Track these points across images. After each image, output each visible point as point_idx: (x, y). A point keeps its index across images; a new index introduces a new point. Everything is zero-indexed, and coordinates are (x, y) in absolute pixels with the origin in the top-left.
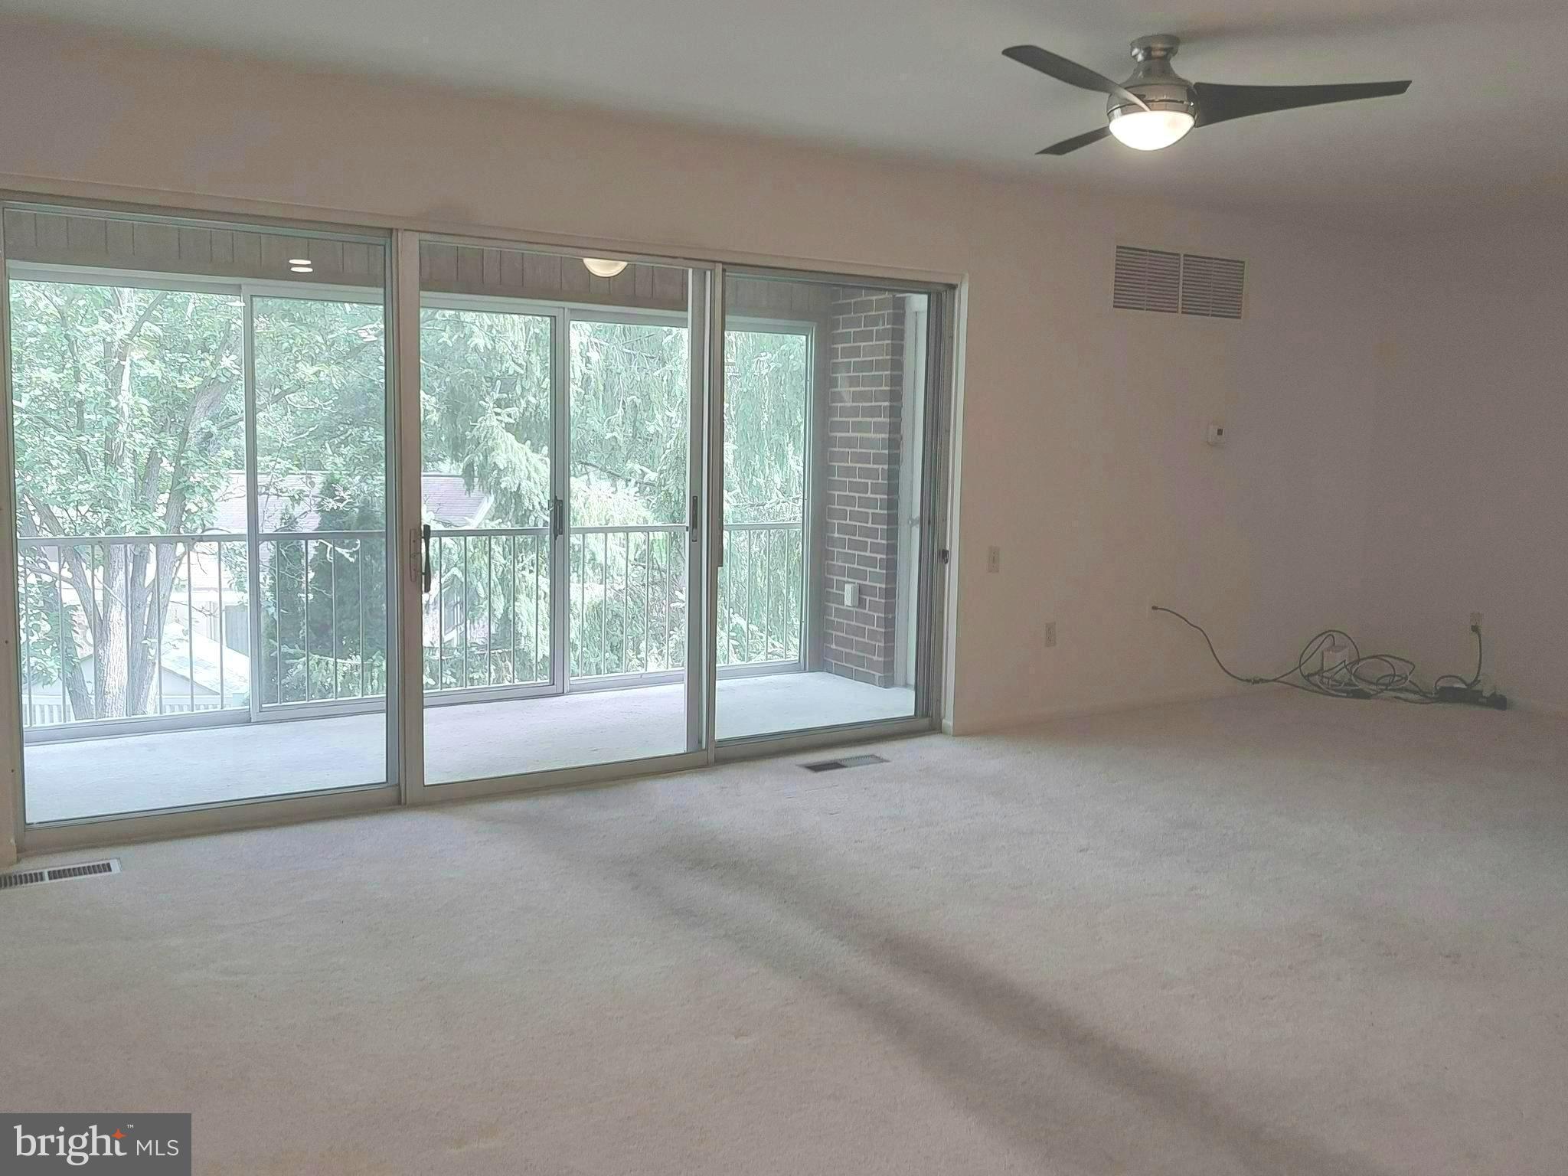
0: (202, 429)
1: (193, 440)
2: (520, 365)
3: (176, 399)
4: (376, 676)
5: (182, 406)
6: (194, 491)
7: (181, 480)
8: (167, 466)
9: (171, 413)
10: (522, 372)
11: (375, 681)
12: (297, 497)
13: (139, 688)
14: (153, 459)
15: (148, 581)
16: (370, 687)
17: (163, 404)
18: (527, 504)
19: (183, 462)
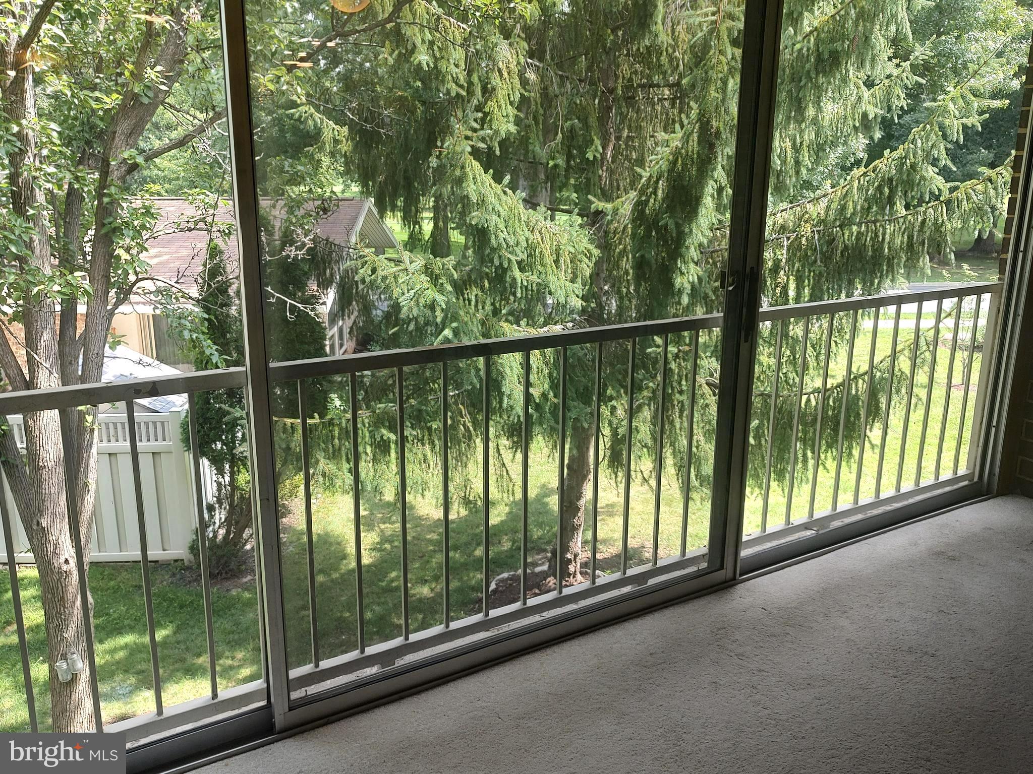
0: (125, 159)
1: (115, 175)
2: (461, 86)
3: (93, 127)
4: (337, 435)
5: (100, 135)
6: (123, 235)
7: (106, 222)
8: (89, 204)
9: (88, 143)
10: (464, 93)
11: (336, 441)
12: (227, 231)
13: (79, 457)
14: (73, 196)
15: (79, 331)
16: (330, 446)
17: (78, 132)
18: (494, 242)
19: (106, 200)
